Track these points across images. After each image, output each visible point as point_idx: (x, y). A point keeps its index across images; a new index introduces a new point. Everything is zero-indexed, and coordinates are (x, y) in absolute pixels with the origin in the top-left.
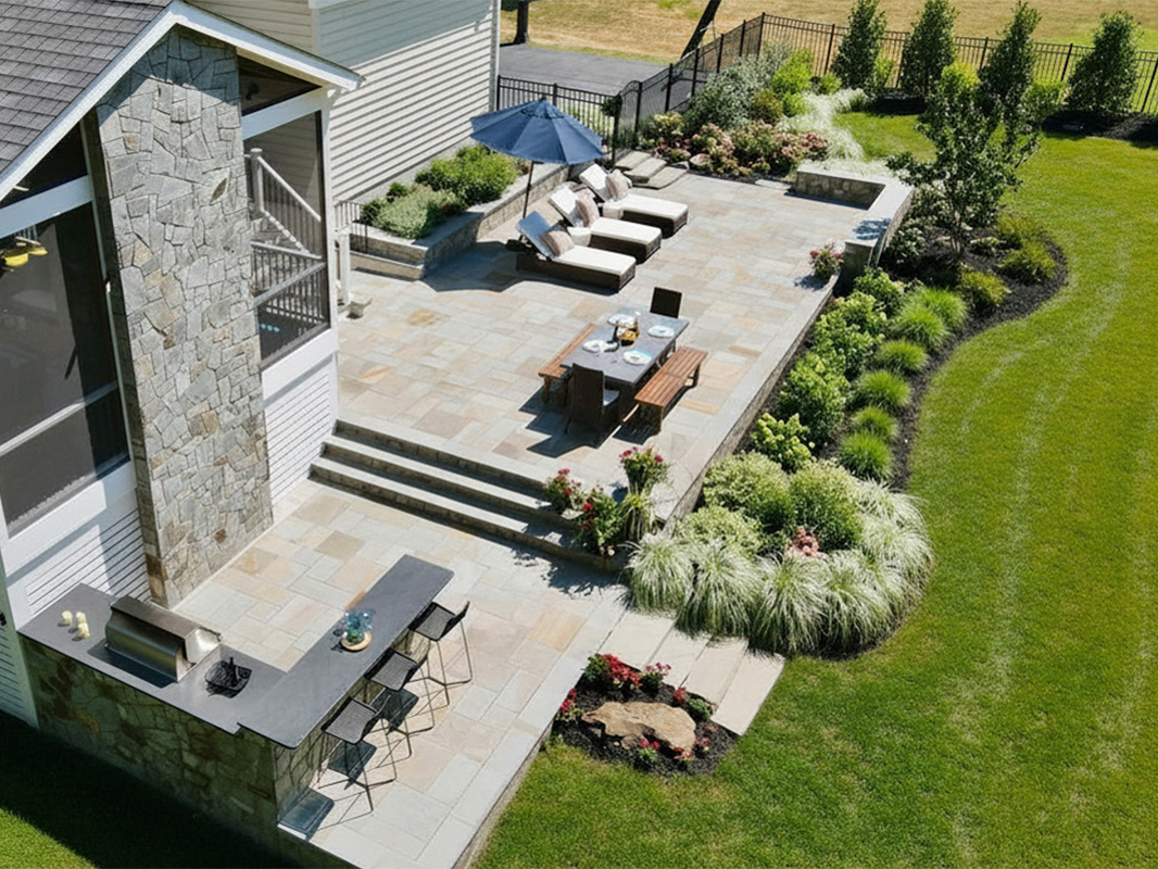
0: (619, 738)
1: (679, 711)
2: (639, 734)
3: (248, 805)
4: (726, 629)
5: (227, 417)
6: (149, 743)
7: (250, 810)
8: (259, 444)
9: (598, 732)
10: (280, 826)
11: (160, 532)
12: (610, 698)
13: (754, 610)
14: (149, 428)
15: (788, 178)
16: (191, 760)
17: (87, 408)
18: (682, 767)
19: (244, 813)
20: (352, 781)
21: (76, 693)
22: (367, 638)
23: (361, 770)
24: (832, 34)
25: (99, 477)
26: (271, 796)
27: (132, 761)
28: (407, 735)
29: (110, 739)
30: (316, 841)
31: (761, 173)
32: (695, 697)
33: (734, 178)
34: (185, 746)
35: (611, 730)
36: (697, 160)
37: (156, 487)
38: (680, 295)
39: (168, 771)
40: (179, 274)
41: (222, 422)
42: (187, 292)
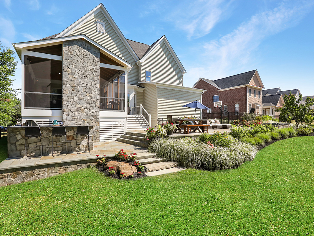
8: (97, 122)
25: (51, 109)
40: (79, 79)
41: (86, 112)
42: (80, 83)
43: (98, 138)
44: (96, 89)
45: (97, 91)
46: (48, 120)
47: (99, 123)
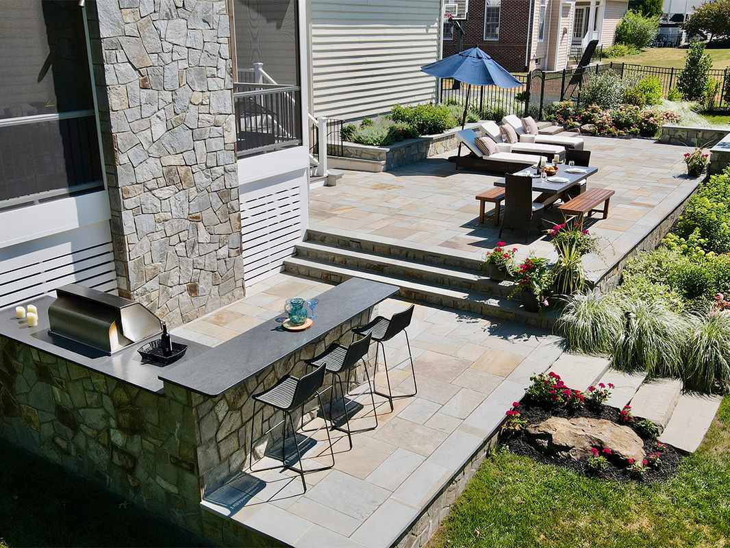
0: (567, 449)
1: (627, 429)
2: (587, 445)
3: (171, 483)
4: (660, 372)
5: (201, 179)
6: (83, 427)
7: (174, 490)
8: (234, 216)
9: (545, 443)
10: (203, 503)
11: (131, 264)
12: (556, 414)
13: (688, 352)
14: (122, 158)
15: (655, 138)
16: (118, 438)
17: (61, 121)
18: (636, 476)
19: (168, 493)
20: (287, 467)
21: (21, 385)
22: (309, 322)
23: (298, 459)
24: (672, 74)
25: (72, 194)
26: (193, 467)
27: (67, 453)
28: (349, 433)
29: (48, 430)
30: (239, 517)
31: (634, 135)
32: (640, 419)
33: (614, 136)
34: (113, 423)
35: (558, 440)
36: (586, 127)
37: (127, 218)
38: (590, 152)
39: (99, 457)
40: (158, 24)
41: (197, 181)
42: (165, 44)
43: (239, 283)
44: (222, 63)
45: (223, 73)
46: (67, 247)
47: (239, 219)
